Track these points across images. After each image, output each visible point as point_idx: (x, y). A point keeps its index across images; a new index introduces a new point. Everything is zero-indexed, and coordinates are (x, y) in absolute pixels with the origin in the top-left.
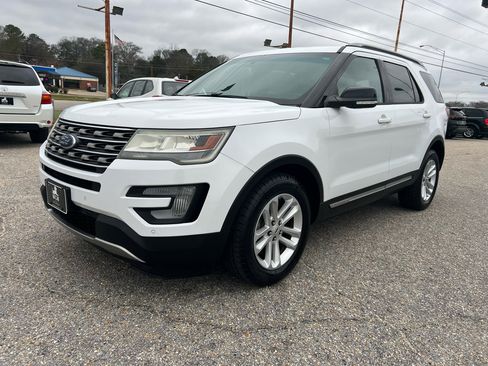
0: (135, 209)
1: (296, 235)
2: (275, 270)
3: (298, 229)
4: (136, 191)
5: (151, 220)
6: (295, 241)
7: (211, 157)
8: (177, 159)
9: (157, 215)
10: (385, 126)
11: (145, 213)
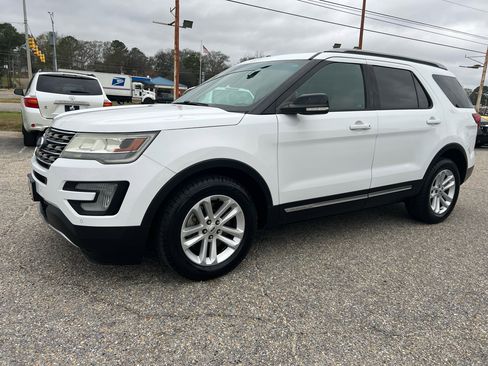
0: (70, 201)
1: (238, 235)
2: (210, 266)
3: (240, 230)
4: (70, 186)
5: (81, 212)
6: (236, 242)
7: (133, 158)
8: (102, 159)
9: (86, 208)
10: (360, 133)
11: (76, 205)
